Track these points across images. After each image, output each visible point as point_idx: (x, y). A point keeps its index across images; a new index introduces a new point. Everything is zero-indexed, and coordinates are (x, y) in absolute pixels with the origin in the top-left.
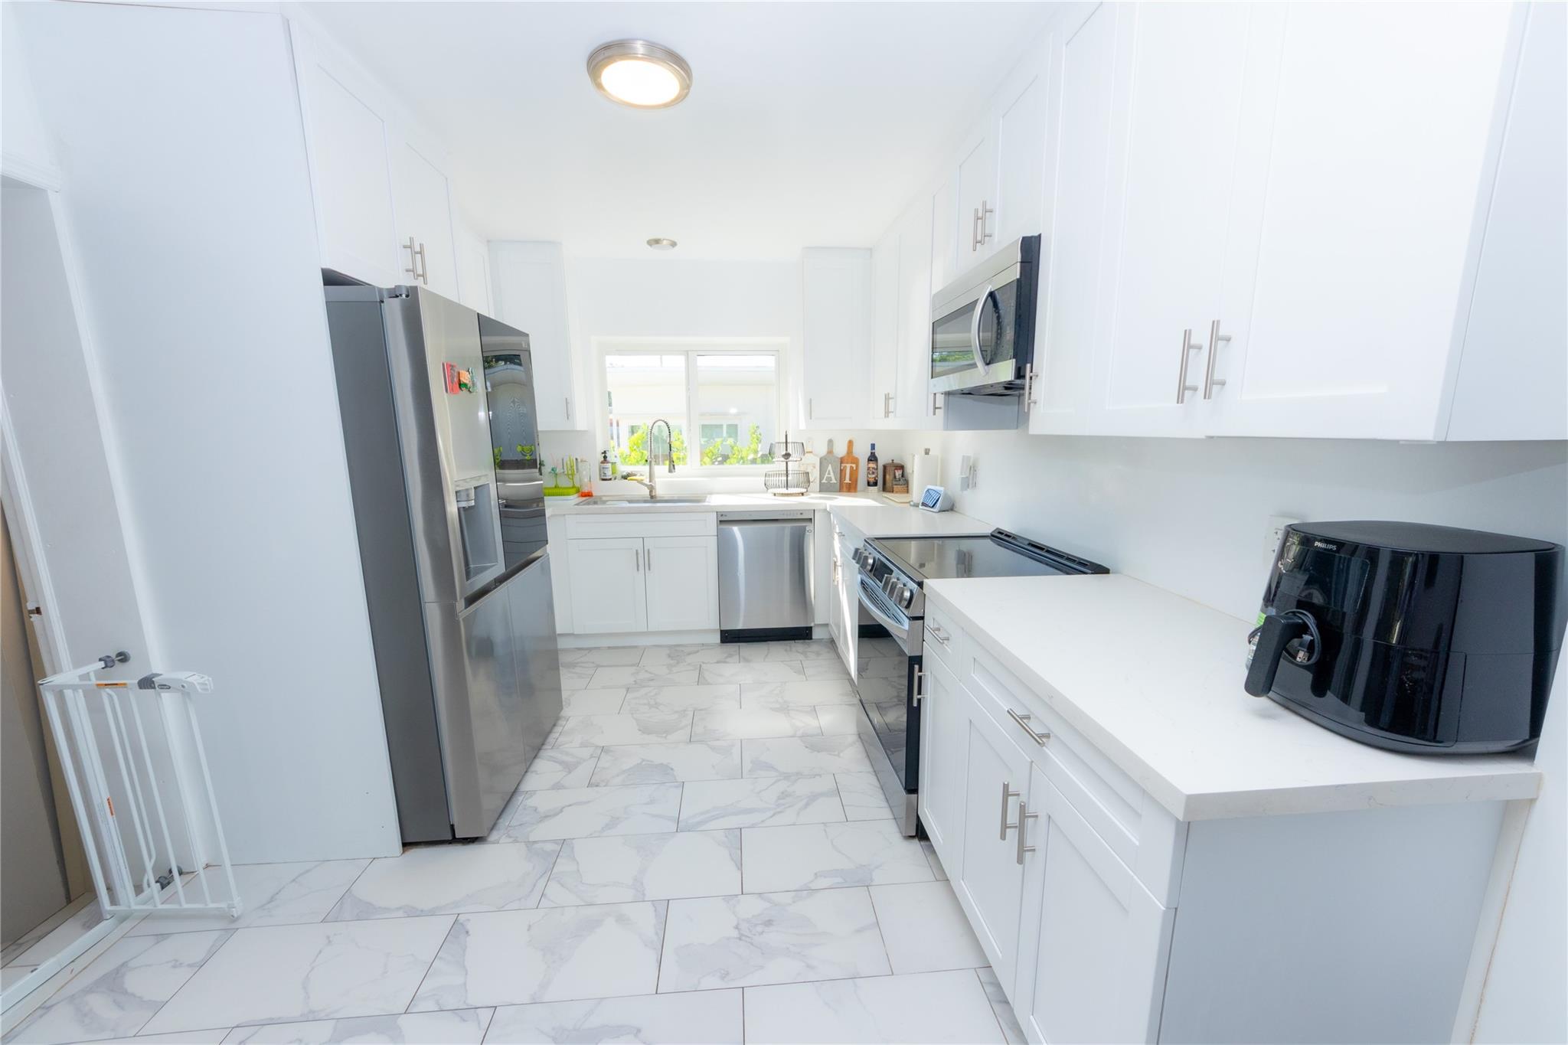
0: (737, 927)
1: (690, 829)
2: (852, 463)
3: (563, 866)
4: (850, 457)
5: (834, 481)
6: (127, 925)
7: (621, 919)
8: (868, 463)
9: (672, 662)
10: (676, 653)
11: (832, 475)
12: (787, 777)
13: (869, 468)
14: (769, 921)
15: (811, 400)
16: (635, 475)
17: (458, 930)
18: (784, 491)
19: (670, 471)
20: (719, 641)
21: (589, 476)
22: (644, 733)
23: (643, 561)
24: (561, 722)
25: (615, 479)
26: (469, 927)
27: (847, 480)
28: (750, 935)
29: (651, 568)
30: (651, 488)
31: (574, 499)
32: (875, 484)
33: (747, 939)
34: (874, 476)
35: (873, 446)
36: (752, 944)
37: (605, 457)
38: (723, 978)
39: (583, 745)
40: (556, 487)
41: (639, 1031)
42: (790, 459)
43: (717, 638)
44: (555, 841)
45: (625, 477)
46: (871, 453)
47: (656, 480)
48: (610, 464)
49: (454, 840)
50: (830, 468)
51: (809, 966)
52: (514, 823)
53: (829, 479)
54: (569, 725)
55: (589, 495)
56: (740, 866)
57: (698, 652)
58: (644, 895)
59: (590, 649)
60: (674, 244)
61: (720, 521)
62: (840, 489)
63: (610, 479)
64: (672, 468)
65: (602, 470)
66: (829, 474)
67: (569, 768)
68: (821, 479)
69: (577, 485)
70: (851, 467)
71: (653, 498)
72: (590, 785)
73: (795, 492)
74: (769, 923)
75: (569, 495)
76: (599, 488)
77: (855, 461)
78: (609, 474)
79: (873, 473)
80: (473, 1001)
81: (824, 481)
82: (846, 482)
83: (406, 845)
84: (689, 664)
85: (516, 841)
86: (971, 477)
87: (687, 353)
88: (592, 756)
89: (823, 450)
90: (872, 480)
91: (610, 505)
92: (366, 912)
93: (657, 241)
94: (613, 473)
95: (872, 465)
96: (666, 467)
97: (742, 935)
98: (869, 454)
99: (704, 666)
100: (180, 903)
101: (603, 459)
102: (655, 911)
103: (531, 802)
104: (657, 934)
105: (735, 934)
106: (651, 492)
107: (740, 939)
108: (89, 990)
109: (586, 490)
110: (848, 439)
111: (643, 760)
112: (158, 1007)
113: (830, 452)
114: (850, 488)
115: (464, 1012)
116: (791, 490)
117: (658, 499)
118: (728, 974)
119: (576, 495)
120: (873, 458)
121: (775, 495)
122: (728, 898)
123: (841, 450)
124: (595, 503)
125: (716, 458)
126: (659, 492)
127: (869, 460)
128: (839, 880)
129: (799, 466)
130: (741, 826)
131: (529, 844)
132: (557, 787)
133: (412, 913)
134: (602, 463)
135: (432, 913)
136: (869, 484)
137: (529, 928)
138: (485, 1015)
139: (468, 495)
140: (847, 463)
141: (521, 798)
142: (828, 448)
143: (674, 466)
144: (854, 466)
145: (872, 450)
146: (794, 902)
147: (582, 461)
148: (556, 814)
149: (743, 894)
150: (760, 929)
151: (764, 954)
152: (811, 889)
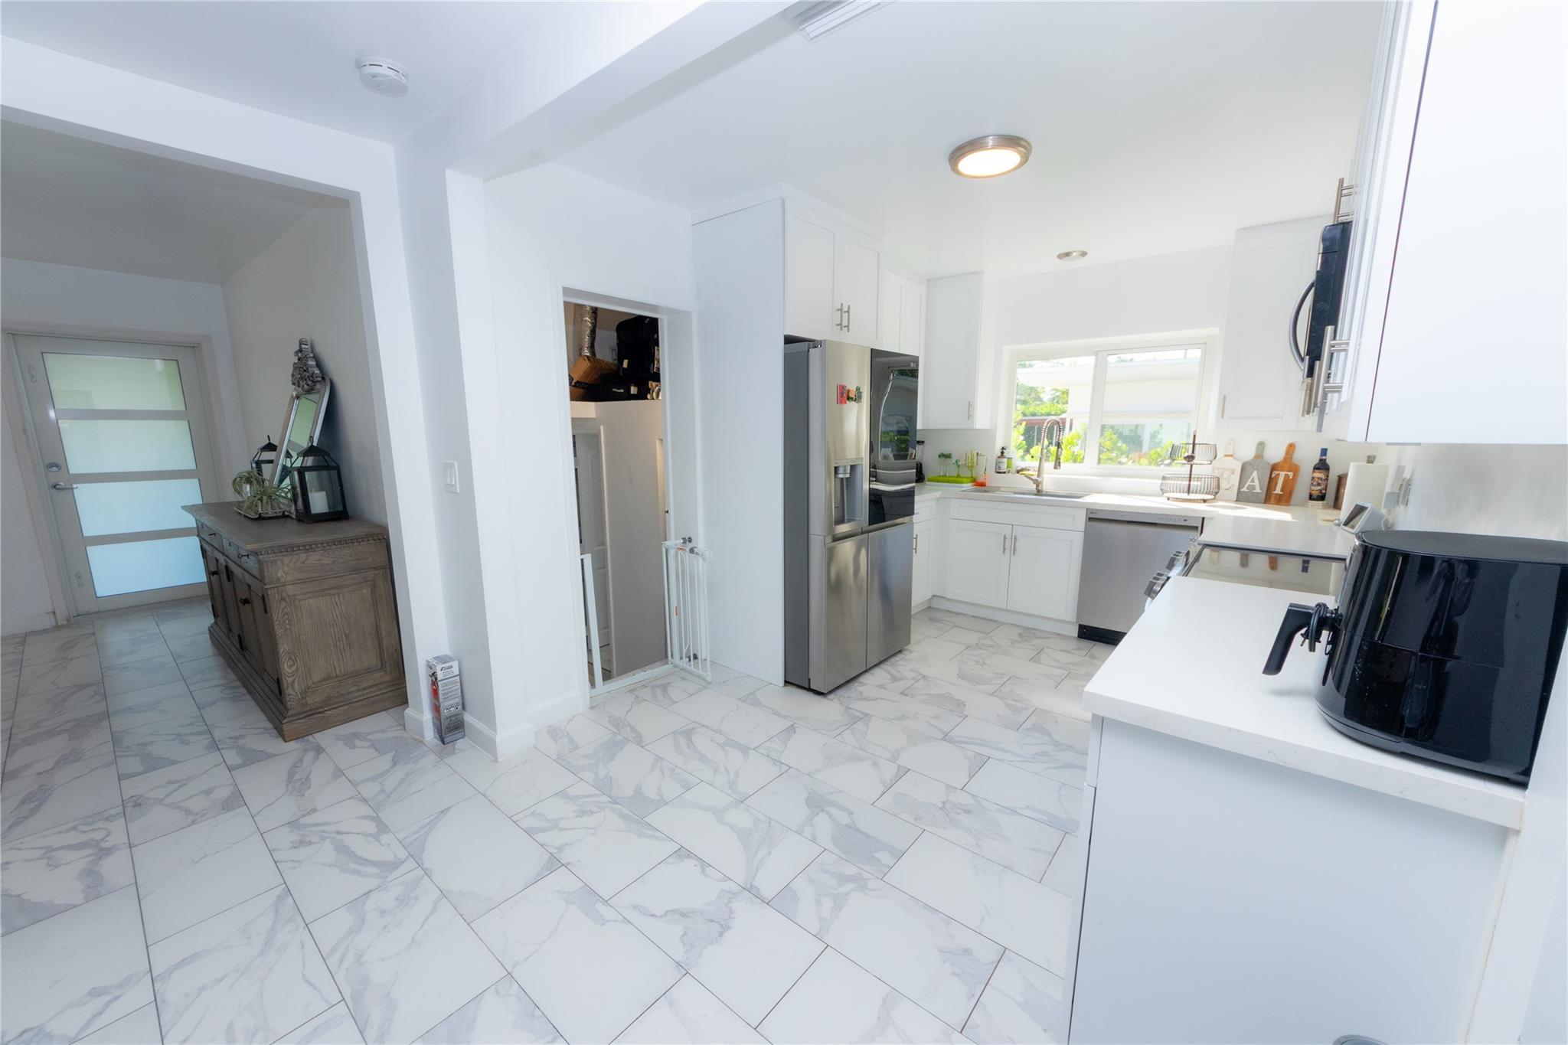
0: (943, 803)
1: (952, 741)
2: (1288, 471)
3: (859, 726)
4: (1288, 462)
5: (1258, 490)
6: (676, 669)
7: (875, 764)
8: (1314, 472)
9: (1019, 639)
10: (1027, 634)
11: (1256, 483)
12: (1057, 744)
13: (1313, 478)
14: (969, 810)
15: (1225, 397)
16: (1028, 470)
17: (791, 730)
18: (1185, 496)
19: (1055, 468)
20: (1076, 635)
21: (986, 467)
22: (960, 677)
23: (1010, 545)
24: (905, 653)
25: (1009, 472)
26: (797, 730)
27: (1278, 490)
28: (949, 810)
29: (1016, 553)
30: (1037, 483)
31: (968, 486)
32: (1322, 498)
33: (946, 811)
34: (1319, 488)
35: (1324, 452)
36: (947, 815)
37: (1002, 453)
38: (915, 819)
39: (911, 670)
40: (958, 476)
41: (852, 813)
42: (1195, 461)
43: (1075, 632)
44: (863, 713)
45: (1018, 472)
46: (1321, 460)
47: (1044, 476)
48: (1006, 459)
49: (809, 689)
50: (1255, 474)
51: (977, 844)
52: (846, 695)
53: (1253, 487)
54: (910, 656)
55: (982, 485)
56: (972, 775)
57: (1050, 638)
58: (897, 759)
59: (957, 614)
60: (1084, 254)
61: (1090, 518)
62: (1266, 499)
63: (1005, 473)
64: (1057, 465)
65: (998, 464)
66: (1253, 481)
67: (895, 679)
68: (1240, 486)
69: (974, 476)
70: (1287, 476)
71: (1039, 492)
72: (902, 693)
73: (1196, 498)
74: (968, 812)
75: (962, 483)
76: (993, 479)
77: (1295, 469)
78: (1004, 467)
79: (1319, 484)
80: (782, 760)
81: (1244, 489)
82: (1276, 492)
83: (787, 682)
84: (1034, 645)
85: (841, 704)
86: (1402, 493)
87: (1096, 353)
88: (913, 678)
89: (1248, 454)
90: (1316, 493)
91: (997, 494)
92: (756, 703)
93: (1067, 254)
94: (1008, 467)
95: (1319, 475)
96: (1052, 464)
97: (943, 807)
98: (1317, 461)
99: (1045, 650)
100: (698, 669)
101: (1000, 454)
102: (897, 770)
103: (861, 689)
104: (891, 780)
105: (941, 805)
106: (1037, 486)
107: (941, 808)
108: (658, 687)
109: (981, 480)
110: (1290, 442)
111: (947, 693)
112: (675, 702)
113: (1259, 456)
114: (1283, 500)
115: (777, 762)
116: (1192, 496)
117: (1044, 493)
118: (920, 819)
119: (970, 484)
120: (1322, 466)
121: (1168, 499)
122: (950, 787)
123: (1275, 454)
124: (985, 491)
125: (1162, 461)
126: (1047, 487)
127: (1316, 468)
128: (1046, 818)
129: (1213, 470)
130: (991, 756)
131: (848, 708)
132: (882, 687)
133: (776, 713)
134: (999, 457)
135: (784, 717)
136: (1311, 498)
137: (825, 745)
138: (784, 768)
139: (845, 470)
140: (1282, 470)
141: (856, 684)
142: (1257, 452)
143: (1059, 463)
144: (1291, 474)
145: (1321, 455)
146: (996, 811)
147: (981, 455)
148: (871, 700)
149: (962, 789)
150: (959, 811)
151: (951, 823)
152: (1014, 812)
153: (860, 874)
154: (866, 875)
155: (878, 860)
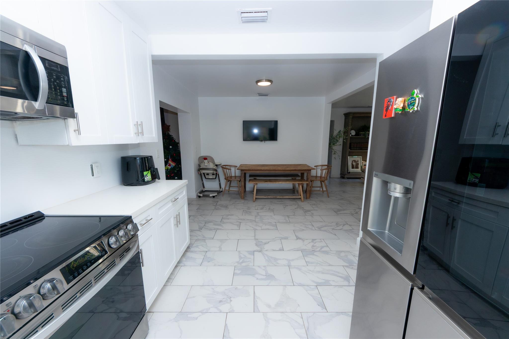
0: (231, 301)
7: (269, 306)
14: (220, 302)
28: (227, 298)
33: (229, 297)
36: (227, 296)
38: (238, 288)
41: (257, 279)
51: (213, 289)
56: (226, 325)
58: (263, 315)
74: (220, 301)
97: (230, 298)
102: (258, 308)
104: (256, 301)
105: (232, 299)
107: (231, 297)
118: (235, 289)
122: (232, 311)
128: (189, 316)
146: (210, 308)
149: (227, 313)
150: (224, 300)
151: (225, 293)
152: (202, 312)
153: (241, 265)
154: (239, 265)
155: (239, 270)
